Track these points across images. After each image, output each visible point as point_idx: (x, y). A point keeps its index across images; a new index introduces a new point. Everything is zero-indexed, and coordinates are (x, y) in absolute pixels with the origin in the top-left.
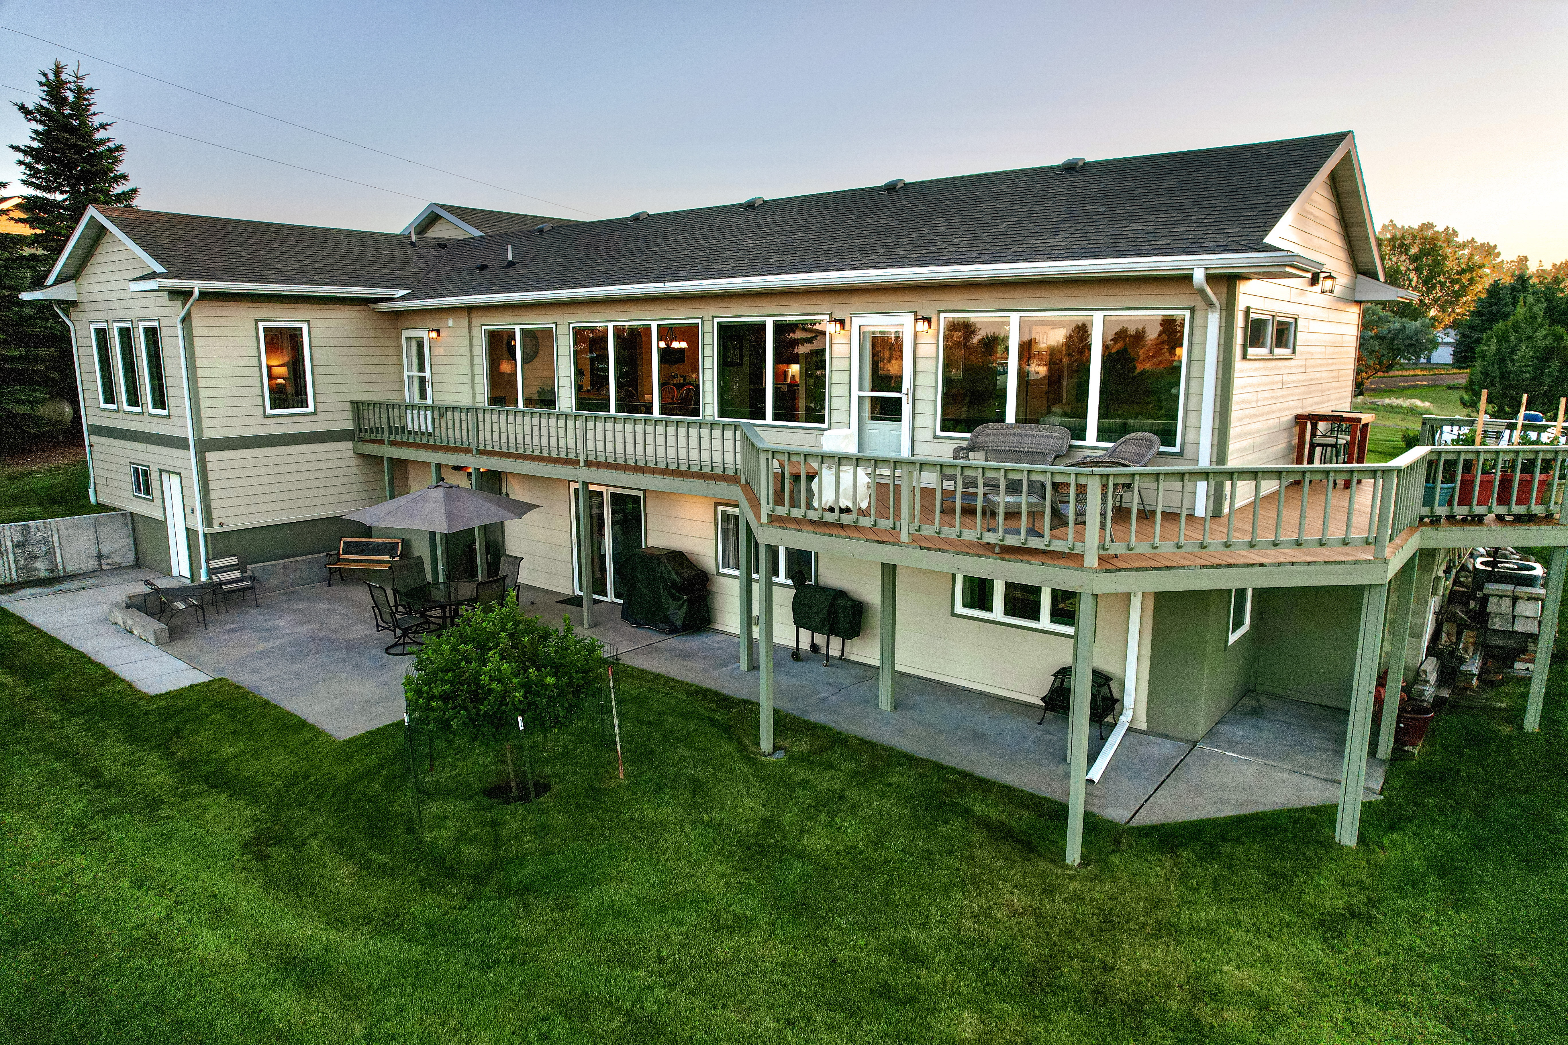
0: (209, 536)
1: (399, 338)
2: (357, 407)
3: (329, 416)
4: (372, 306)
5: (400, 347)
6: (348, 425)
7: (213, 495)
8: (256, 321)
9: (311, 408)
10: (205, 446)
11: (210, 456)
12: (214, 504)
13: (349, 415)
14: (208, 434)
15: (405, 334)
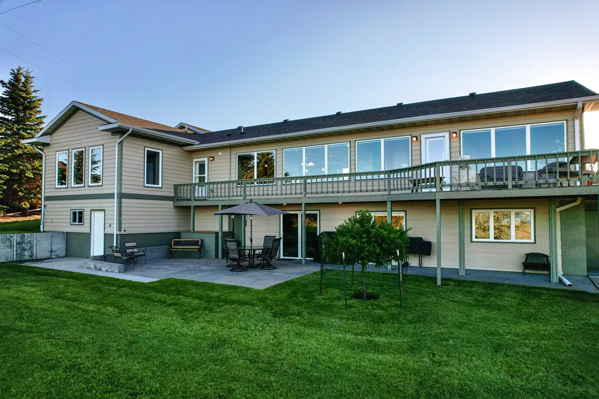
0: (119, 236)
1: (191, 162)
2: (176, 187)
3: (166, 190)
4: (184, 148)
5: (191, 165)
6: (172, 195)
7: (123, 217)
8: (145, 147)
9: (160, 185)
10: (122, 196)
11: (123, 200)
12: (123, 222)
13: (173, 190)
14: (124, 191)
15: (195, 160)
